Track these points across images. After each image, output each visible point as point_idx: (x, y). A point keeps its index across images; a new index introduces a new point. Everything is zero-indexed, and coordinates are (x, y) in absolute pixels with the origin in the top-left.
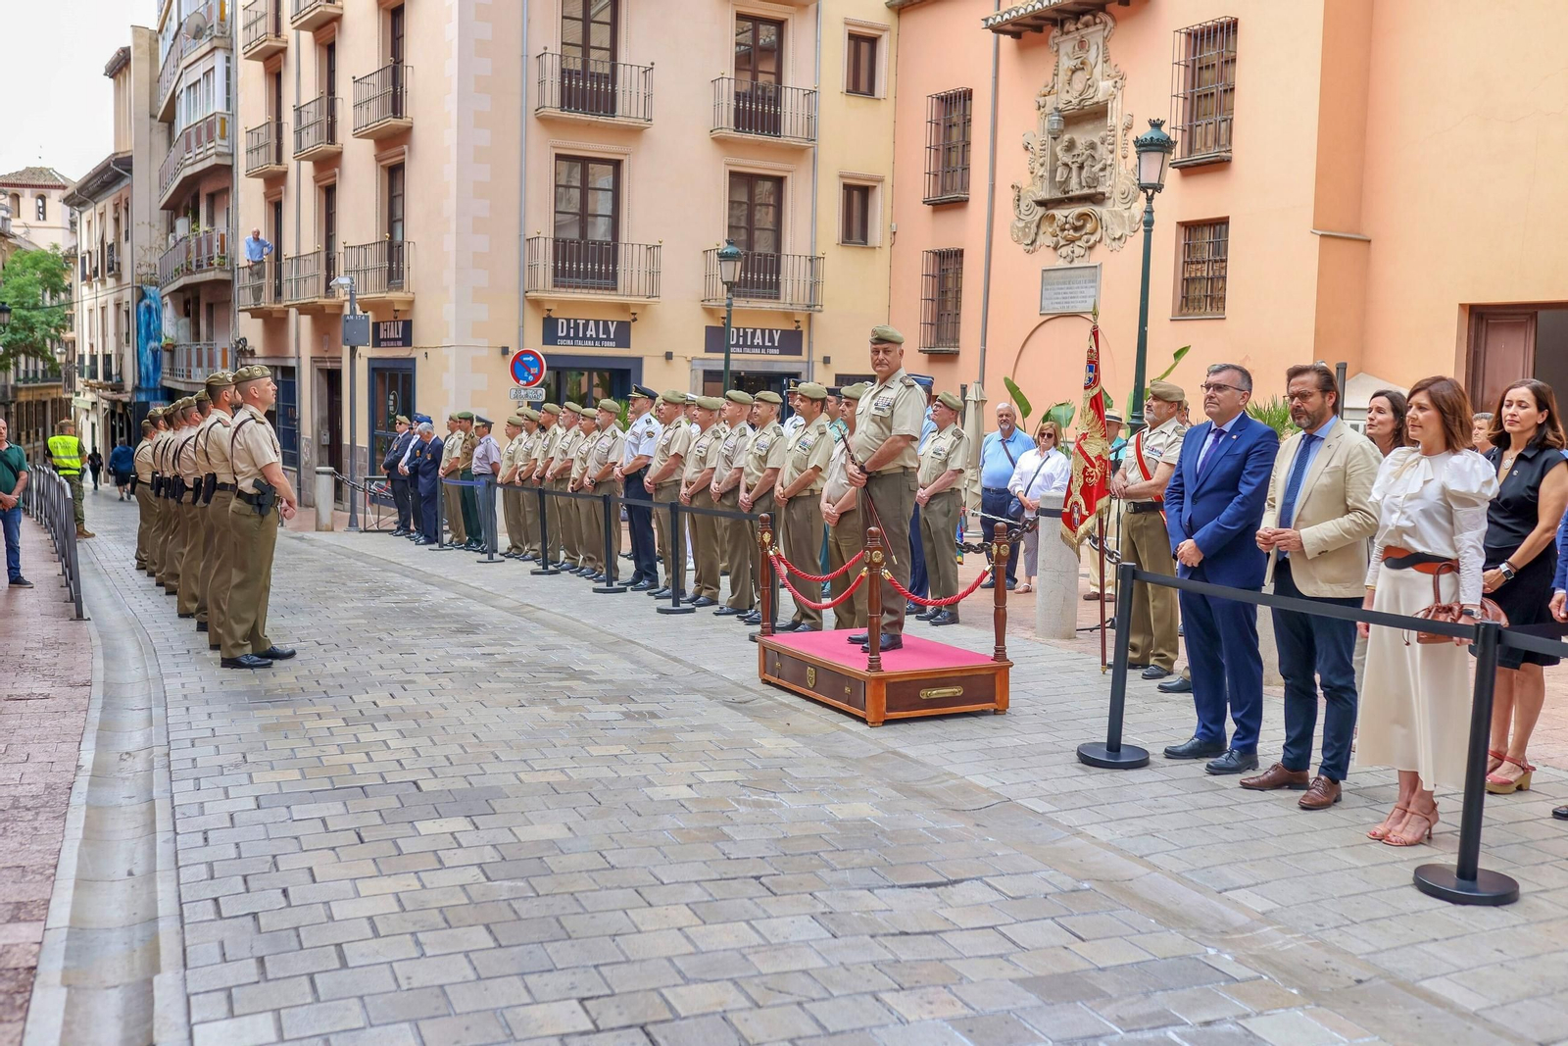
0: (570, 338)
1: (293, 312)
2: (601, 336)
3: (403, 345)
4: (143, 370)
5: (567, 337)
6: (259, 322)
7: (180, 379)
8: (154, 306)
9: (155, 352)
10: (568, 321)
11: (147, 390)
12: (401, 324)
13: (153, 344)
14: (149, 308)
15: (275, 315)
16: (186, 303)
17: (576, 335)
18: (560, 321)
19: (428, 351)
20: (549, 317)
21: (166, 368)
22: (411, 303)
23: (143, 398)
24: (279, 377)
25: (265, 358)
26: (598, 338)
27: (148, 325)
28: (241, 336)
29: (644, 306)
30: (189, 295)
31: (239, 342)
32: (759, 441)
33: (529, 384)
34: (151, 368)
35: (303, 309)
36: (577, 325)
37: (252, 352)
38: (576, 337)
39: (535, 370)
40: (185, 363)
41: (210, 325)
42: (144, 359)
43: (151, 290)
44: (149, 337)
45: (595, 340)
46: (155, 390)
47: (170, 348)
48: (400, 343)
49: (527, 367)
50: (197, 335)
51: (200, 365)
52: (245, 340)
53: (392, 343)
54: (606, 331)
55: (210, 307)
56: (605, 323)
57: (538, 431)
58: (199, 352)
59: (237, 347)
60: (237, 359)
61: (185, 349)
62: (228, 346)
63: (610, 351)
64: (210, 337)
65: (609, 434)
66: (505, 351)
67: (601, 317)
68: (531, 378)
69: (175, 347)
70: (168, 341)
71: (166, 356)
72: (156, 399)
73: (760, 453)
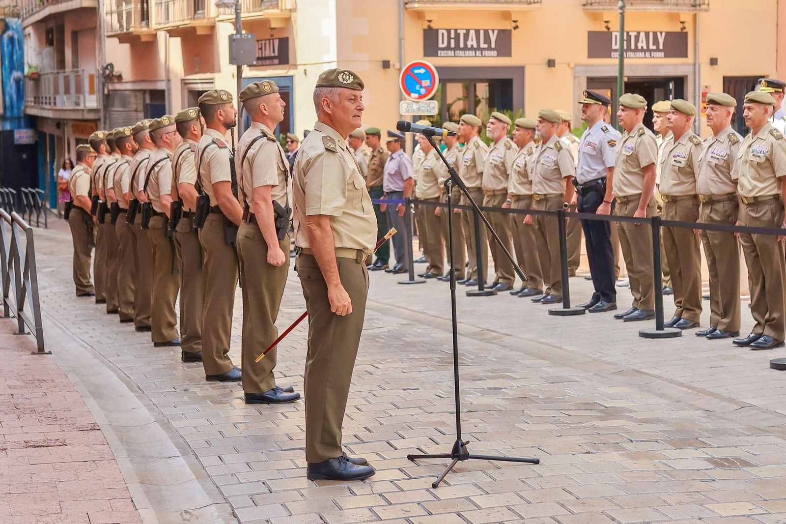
0: (451, 49)
1: (162, 36)
2: (483, 45)
3: (280, 63)
4: (7, 99)
5: (448, 48)
6: (126, 47)
7: (47, 107)
8: (16, 37)
9: (18, 82)
10: (449, 31)
11: (12, 119)
12: (276, 42)
13: (16, 74)
14: (11, 39)
15: (143, 39)
16: (49, 32)
17: (457, 44)
18: (440, 32)
19: (308, 68)
20: (430, 28)
21: (30, 98)
22: (288, 20)
23: (8, 127)
24: (148, 101)
25: (133, 82)
26: (479, 48)
27: (11, 55)
28: (108, 62)
29: (524, 13)
30: (52, 24)
31: (106, 68)
32: (754, 147)
33: (421, 97)
34: (15, 97)
35: (172, 33)
36: (457, 35)
37: (120, 78)
38: (457, 47)
39: (426, 83)
40: (52, 91)
41: (75, 52)
42: (8, 89)
43: (13, 22)
44: (12, 68)
45: (475, 50)
46: (19, 118)
47: (35, 76)
48: (276, 61)
49: (418, 79)
50: (61, 64)
51: (67, 91)
52: (111, 65)
53: (268, 62)
54: (487, 40)
55: (75, 35)
56: (486, 32)
57: (457, 144)
58: (67, 78)
59: (104, 72)
60: (104, 85)
61: (51, 77)
62: (93, 72)
63: (491, 60)
64: (75, 65)
65: (552, 146)
66: (386, 65)
67: (482, 26)
68: (423, 91)
69: (39, 75)
70: (33, 70)
71: (30, 85)
72: (19, 127)
73: (757, 160)
